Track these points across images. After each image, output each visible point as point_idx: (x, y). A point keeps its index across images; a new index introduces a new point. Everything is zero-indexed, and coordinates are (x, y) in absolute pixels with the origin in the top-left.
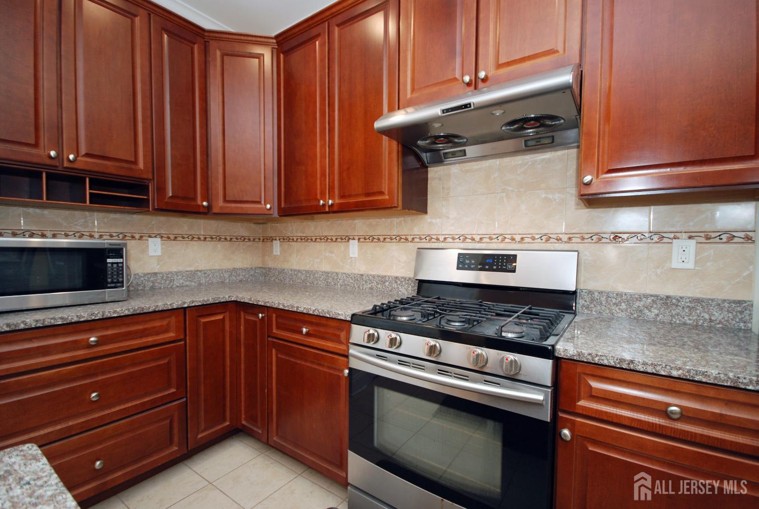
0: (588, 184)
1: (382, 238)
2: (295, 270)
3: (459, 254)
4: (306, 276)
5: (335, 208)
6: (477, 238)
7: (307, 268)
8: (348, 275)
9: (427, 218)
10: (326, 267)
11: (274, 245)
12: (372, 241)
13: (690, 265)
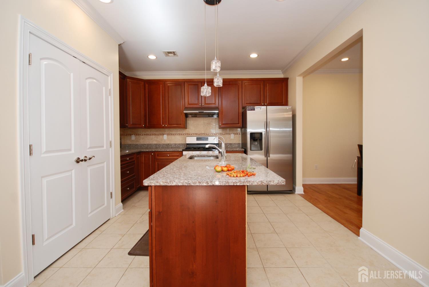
0: (220, 126)
1: (174, 134)
2: (142, 144)
3: (197, 138)
4: (148, 146)
5: (167, 127)
6: (199, 134)
7: (147, 143)
8: (164, 144)
9: (187, 130)
10: (155, 142)
11: (132, 137)
12: (171, 135)
13: (233, 138)
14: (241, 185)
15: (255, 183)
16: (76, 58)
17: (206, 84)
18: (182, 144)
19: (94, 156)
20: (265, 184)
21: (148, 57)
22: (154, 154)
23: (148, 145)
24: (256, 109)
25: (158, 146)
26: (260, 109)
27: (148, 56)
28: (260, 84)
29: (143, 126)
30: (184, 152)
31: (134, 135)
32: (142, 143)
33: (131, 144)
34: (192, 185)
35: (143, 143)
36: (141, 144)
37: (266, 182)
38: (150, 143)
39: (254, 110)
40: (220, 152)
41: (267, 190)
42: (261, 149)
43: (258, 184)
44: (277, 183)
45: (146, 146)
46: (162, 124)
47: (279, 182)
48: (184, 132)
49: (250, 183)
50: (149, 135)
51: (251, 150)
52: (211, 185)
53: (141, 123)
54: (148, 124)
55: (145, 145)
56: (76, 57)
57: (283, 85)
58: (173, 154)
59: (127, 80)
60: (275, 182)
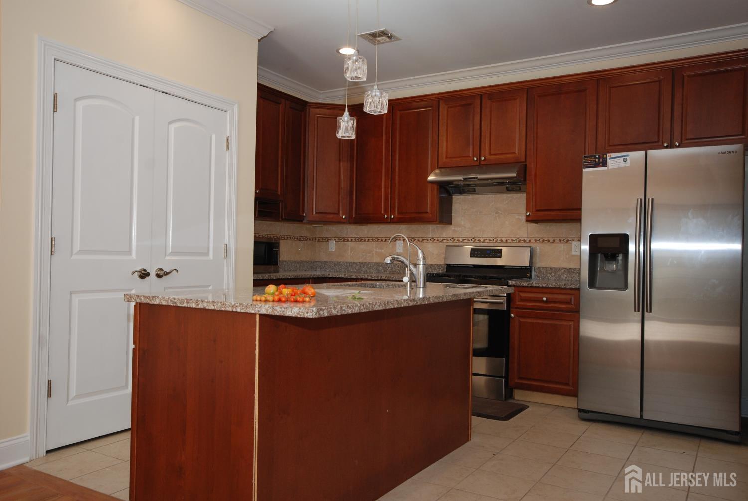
1: (421, 239)
2: (350, 263)
7: (360, 261)
11: (329, 244)
14: (243, 311)
15: (263, 309)
16: (146, 87)
17: (346, 113)
18: (437, 265)
19: (177, 271)
20: (278, 312)
21: (338, 52)
23: (362, 266)
24: (610, 162)
25: (383, 268)
26: (625, 160)
27: (339, 49)
29: (344, 217)
31: (335, 239)
32: (349, 261)
33: (327, 262)
34: (179, 305)
35: (351, 261)
36: (346, 263)
37: (280, 309)
38: (365, 261)
39: (605, 164)
43: (267, 312)
44: (298, 314)
46: (383, 212)
47: (300, 311)
48: (444, 235)
49: (256, 309)
50: (365, 240)
52: (202, 307)
53: (339, 211)
54: (356, 214)
55: (354, 266)
56: (146, 85)
59: (309, 109)
60: (294, 311)
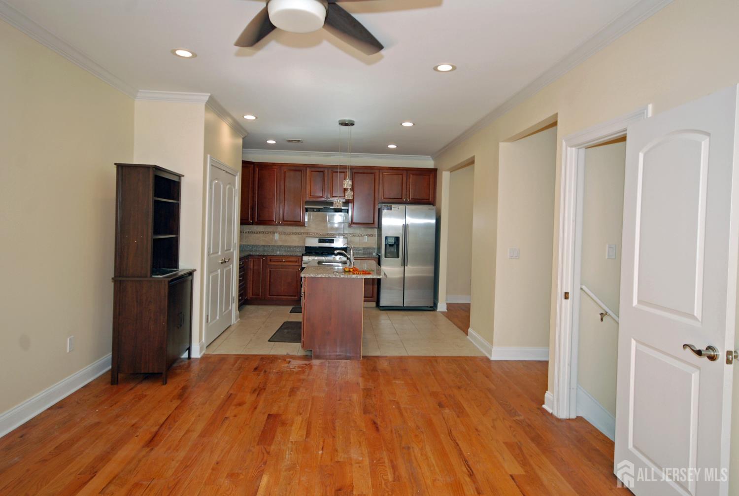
3: (319, 239)
6: (320, 234)
9: (305, 228)
12: (285, 234)
22: (266, 258)
26: (398, 209)
28: (402, 175)
30: (303, 257)
39: (391, 209)
40: (348, 259)
41: (402, 306)
42: (398, 257)
45: (250, 248)
48: (302, 231)
51: (385, 257)
54: (257, 219)
57: (431, 177)
58: (290, 259)
